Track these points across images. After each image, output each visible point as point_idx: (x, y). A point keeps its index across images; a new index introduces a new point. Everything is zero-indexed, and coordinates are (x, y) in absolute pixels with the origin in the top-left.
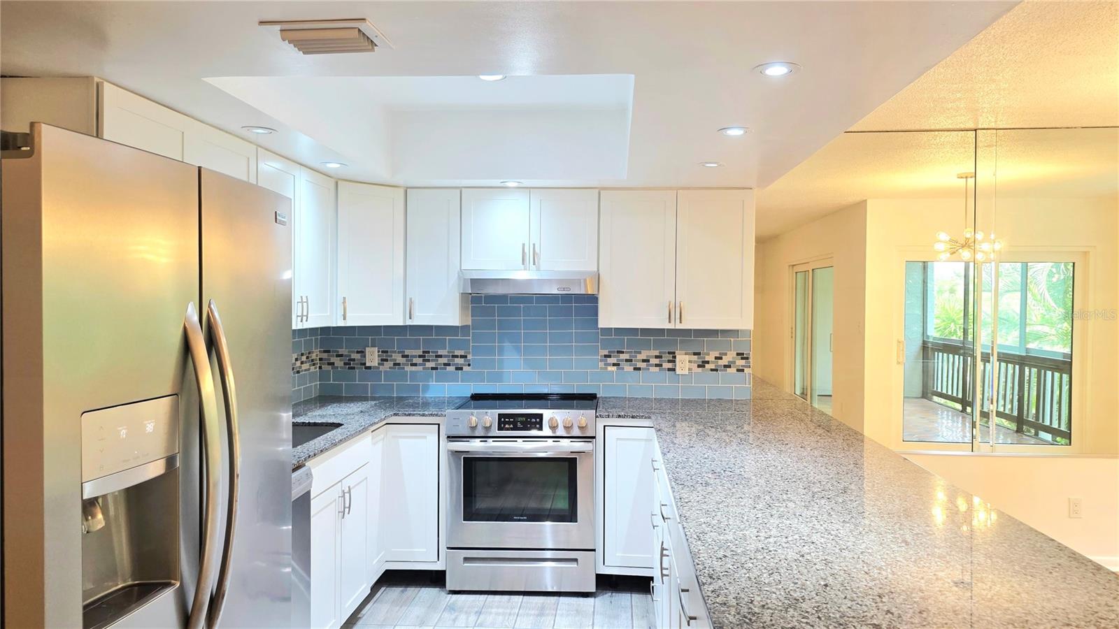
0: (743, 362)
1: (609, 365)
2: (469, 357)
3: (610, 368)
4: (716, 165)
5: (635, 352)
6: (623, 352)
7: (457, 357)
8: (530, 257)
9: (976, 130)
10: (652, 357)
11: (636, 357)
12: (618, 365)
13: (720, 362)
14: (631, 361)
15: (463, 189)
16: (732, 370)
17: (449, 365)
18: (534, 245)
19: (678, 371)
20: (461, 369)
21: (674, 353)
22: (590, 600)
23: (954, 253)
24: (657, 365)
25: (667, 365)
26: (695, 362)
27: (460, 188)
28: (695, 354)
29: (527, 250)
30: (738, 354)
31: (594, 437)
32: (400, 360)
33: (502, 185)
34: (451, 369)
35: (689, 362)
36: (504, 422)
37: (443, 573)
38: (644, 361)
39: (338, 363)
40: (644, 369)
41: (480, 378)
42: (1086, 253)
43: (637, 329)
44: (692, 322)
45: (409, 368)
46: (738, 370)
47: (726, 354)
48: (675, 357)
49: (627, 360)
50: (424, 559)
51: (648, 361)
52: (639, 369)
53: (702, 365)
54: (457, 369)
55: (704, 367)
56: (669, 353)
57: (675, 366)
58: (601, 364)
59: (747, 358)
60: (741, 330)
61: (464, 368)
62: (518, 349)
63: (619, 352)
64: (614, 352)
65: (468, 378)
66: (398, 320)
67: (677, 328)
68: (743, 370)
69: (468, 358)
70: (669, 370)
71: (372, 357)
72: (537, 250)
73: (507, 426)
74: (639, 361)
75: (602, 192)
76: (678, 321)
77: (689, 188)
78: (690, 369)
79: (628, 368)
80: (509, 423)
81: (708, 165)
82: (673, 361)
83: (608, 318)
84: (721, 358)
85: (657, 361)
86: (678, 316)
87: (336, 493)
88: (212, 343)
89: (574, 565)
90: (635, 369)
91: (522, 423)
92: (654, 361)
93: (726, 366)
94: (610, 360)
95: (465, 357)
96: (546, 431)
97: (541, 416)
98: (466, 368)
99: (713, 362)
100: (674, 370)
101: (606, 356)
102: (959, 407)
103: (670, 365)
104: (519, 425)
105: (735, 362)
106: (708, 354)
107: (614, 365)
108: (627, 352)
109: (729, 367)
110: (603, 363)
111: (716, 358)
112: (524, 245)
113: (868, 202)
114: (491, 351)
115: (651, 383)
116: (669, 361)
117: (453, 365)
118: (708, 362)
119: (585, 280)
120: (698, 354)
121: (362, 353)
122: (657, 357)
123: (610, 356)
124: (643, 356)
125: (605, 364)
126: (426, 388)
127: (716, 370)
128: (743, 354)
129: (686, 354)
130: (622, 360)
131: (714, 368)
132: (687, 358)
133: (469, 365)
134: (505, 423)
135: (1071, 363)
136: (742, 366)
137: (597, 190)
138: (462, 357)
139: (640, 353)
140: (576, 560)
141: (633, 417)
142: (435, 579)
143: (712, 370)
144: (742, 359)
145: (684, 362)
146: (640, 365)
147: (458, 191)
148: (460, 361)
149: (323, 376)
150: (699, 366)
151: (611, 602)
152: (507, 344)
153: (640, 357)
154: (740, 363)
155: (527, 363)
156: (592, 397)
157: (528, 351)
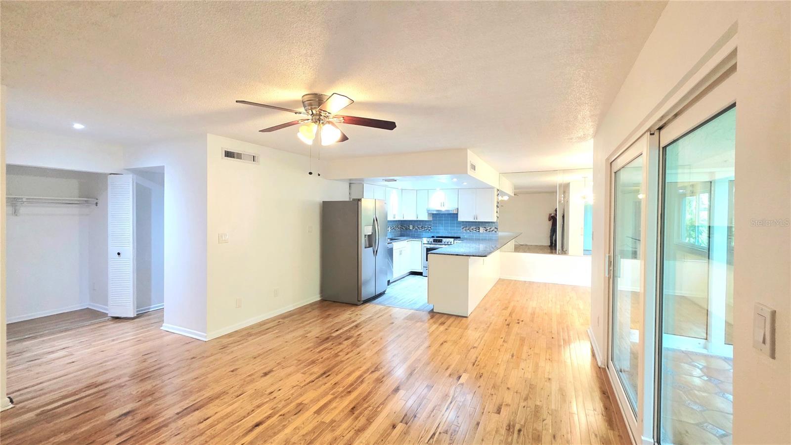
2: (432, 228)
11: (470, 228)
12: (466, 230)
13: (491, 230)
16: (494, 232)
17: (427, 229)
19: (480, 232)
25: (477, 230)
26: (484, 230)
30: (495, 228)
32: (417, 228)
33: (436, 188)
36: (434, 241)
37: (422, 273)
39: (404, 228)
40: (472, 231)
41: (434, 232)
45: (419, 230)
47: (492, 228)
49: (468, 229)
50: (418, 269)
53: (486, 230)
54: (429, 230)
56: (478, 227)
58: (462, 230)
60: (495, 222)
62: (442, 225)
63: (466, 227)
64: (460, 227)
65: (431, 232)
66: (415, 219)
67: (478, 221)
68: (496, 232)
70: (478, 232)
71: (411, 227)
78: (483, 232)
79: (468, 231)
82: (479, 229)
83: (461, 219)
86: (476, 218)
87: (399, 250)
88: (377, 220)
90: (470, 231)
92: (474, 229)
96: (443, 243)
105: (494, 230)
106: (488, 228)
107: (464, 230)
108: (468, 227)
114: (436, 227)
115: (474, 235)
118: (488, 230)
119: (453, 210)
120: (485, 228)
121: (409, 226)
123: (464, 228)
124: (472, 228)
126: (422, 235)
127: (490, 232)
132: (482, 229)
133: (432, 230)
137: (458, 189)
138: (430, 228)
142: (420, 274)
143: (488, 232)
145: (482, 230)
147: (428, 190)
149: (401, 231)
152: (440, 225)
154: (496, 230)
155: (445, 229)
156: (459, 238)
157: (445, 226)
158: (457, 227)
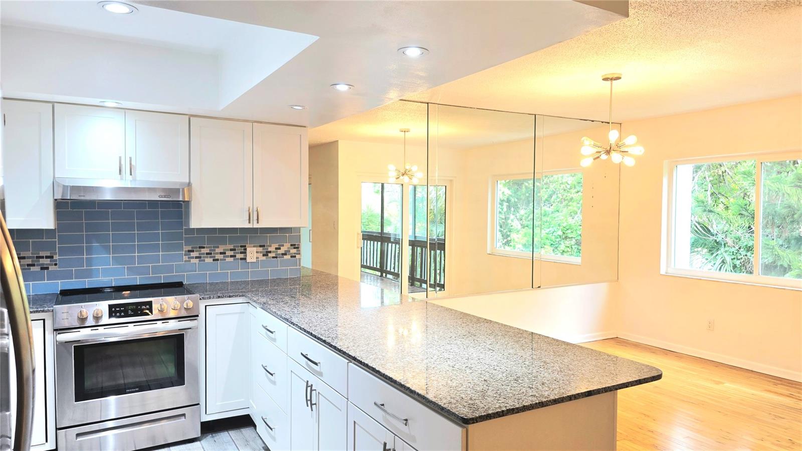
0: (294, 251)
1: (193, 258)
2: (56, 257)
3: (193, 261)
4: (301, 108)
5: (214, 247)
6: (204, 248)
7: (42, 257)
8: (126, 167)
9: (428, 103)
10: (227, 250)
11: (215, 250)
12: (199, 257)
13: (280, 252)
14: (211, 254)
15: (56, 104)
16: (287, 257)
17: (33, 265)
18: (131, 158)
19: (248, 260)
20: (47, 268)
21: (245, 246)
22: (197, 444)
23: (398, 178)
24: (231, 256)
25: (239, 256)
26: (261, 252)
27: (53, 103)
28: (260, 246)
29: (123, 163)
30: (291, 245)
31: (198, 316)
33: (101, 104)
34: (36, 269)
35: (257, 252)
36: (114, 311)
38: (221, 253)
40: (221, 260)
41: (68, 275)
42: (451, 181)
43: (215, 229)
44: (265, 223)
46: (291, 257)
47: (283, 246)
48: (246, 249)
49: (207, 254)
51: (225, 253)
52: (218, 260)
53: (266, 255)
54: (42, 269)
55: (268, 255)
56: (241, 246)
57: (246, 256)
58: (185, 258)
59: (298, 248)
60: (294, 228)
61: (50, 267)
62: (107, 249)
63: (200, 247)
64: (196, 248)
65: (54, 276)
67: (254, 227)
68: (295, 257)
69: (54, 258)
70: (241, 259)
72: (133, 163)
73: (118, 314)
74: (217, 253)
75: (191, 118)
76: (255, 222)
77: (261, 122)
78: (257, 258)
79: (209, 260)
80: (120, 312)
81: (294, 107)
82: (245, 252)
83: (199, 220)
84: (280, 249)
85: (232, 253)
86: (255, 218)
89: (183, 419)
90: (214, 260)
91: (132, 310)
92: (229, 253)
93: (283, 254)
94: (192, 254)
95: (51, 257)
96: (156, 314)
97: (150, 303)
98: (51, 268)
99: (273, 252)
100: (245, 259)
101: (189, 251)
102: (379, 274)
103: (242, 256)
104: (130, 312)
105: (289, 251)
106: (270, 246)
107: (196, 258)
108: (207, 248)
109: (285, 254)
110: (187, 257)
111: (276, 249)
112: (120, 158)
113: (339, 141)
114: (80, 251)
115: (227, 270)
116: (241, 253)
117: (38, 265)
118: (270, 252)
119: (183, 190)
120: (264, 246)
122: (231, 250)
123: (193, 251)
125: (189, 258)
127: (276, 257)
128: (295, 245)
129: (254, 247)
130: (204, 254)
131: (274, 256)
132: (255, 249)
133: (56, 265)
134: (116, 312)
135: (444, 244)
136: (294, 253)
137: (187, 117)
138: (47, 257)
139: (218, 247)
140: (184, 415)
141: (230, 297)
143: (273, 257)
144: (295, 248)
145: (253, 254)
146: (218, 256)
147: (51, 105)
148: (48, 261)
150: (264, 255)
151: (215, 441)
152: (95, 244)
153: (218, 250)
154: (293, 251)
155: (116, 260)
156: (179, 285)
157: (116, 250)
158: (166, 248)
